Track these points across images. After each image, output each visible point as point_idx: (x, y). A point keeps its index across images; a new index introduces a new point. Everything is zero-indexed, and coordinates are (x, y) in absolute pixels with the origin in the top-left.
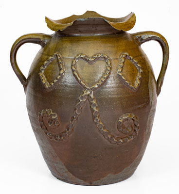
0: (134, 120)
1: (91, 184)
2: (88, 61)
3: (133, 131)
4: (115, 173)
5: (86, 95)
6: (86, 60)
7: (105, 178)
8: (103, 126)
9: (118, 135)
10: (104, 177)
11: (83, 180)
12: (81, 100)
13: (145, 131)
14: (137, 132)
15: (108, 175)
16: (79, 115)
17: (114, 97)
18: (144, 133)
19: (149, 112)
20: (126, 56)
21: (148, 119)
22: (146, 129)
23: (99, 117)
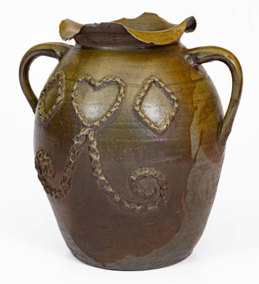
0: (158, 180)
1: (104, 267)
2: (94, 86)
3: (158, 194)
4: (138, 255)
5: (82, 135)
6: (90, 84)
7: (123, 260)
8: (107, 182)
9: (131, 199)
10: (121, 258)
11: (94, 259)
12: (76, 142)
13: (185, 198)
14: (164, 198)
15: (127, 257)
16: (74, 164)
17: (124, 140)
18: (183, 200)
19: (191, 169)
20: (154, 82)
21: (189, 180)
22: (186, 194)
23: (99, 169)
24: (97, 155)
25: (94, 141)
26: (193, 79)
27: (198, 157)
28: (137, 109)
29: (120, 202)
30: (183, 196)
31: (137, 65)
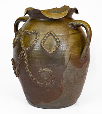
0: (49, 73)
2: (28, 34)
5: (22, 53)
8: (30, 72)
12: (20, 56)
13: (62, 81)
14: (52, 80)
15: (41, 103)
16: (20, 64)
17: (36, 56)
18: (62, 82)
19: (64, 70)
20: (51, 33)
21: (64, 74)
22: (63, 80)
23: (27, 67)
24: (26, 61)
25: (26, 56)
26: (70, 33)
27: (68, 65)
28: (42, 44)
29: (35, 81)
30: (61, 81)
31: (45, 27)
